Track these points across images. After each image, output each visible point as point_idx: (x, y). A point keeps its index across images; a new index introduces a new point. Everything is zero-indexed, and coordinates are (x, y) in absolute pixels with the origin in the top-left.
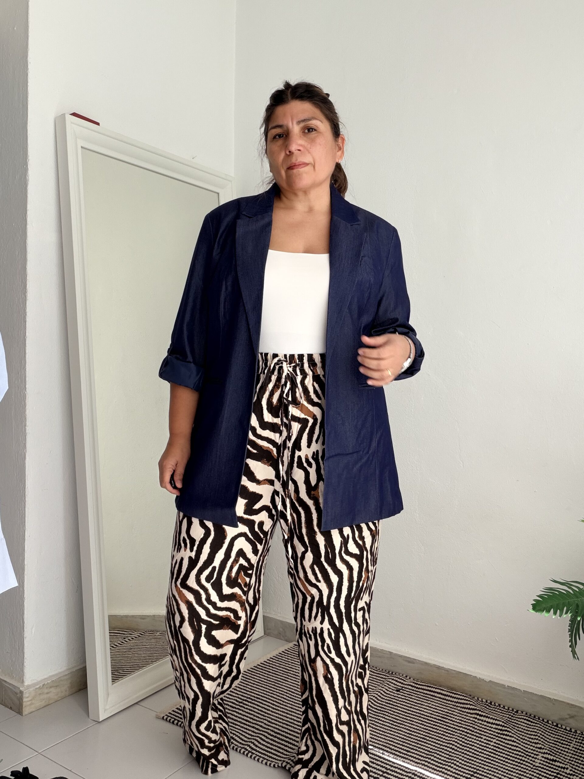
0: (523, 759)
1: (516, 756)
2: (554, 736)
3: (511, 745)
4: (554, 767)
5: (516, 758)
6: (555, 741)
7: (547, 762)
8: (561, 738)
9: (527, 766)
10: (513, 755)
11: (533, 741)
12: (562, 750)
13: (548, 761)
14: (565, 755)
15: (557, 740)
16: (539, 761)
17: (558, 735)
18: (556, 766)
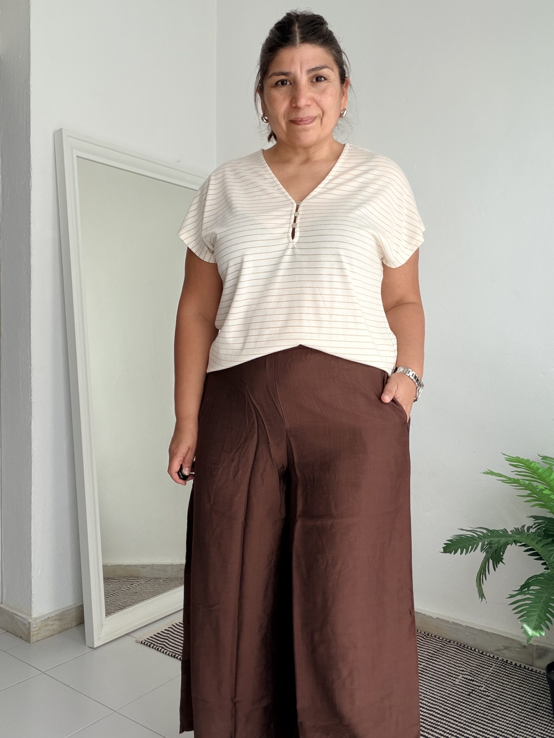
0: (446, 679)
1: (440, 676)
2: (477, 661)
3: (437, 668)
4: (471, 685)
5: (440, 678)
6: (477, 665)
7: (465, 681)
8: (483, 663)
9: (448, 684)
10: (438, 675)
11: (457, 665)
12: (481, 672)
13: (467, 681)
14: (484, 676)
15: (479, 664)
16: (459, 681)
17: (481, 661)
18: (473, 684)
